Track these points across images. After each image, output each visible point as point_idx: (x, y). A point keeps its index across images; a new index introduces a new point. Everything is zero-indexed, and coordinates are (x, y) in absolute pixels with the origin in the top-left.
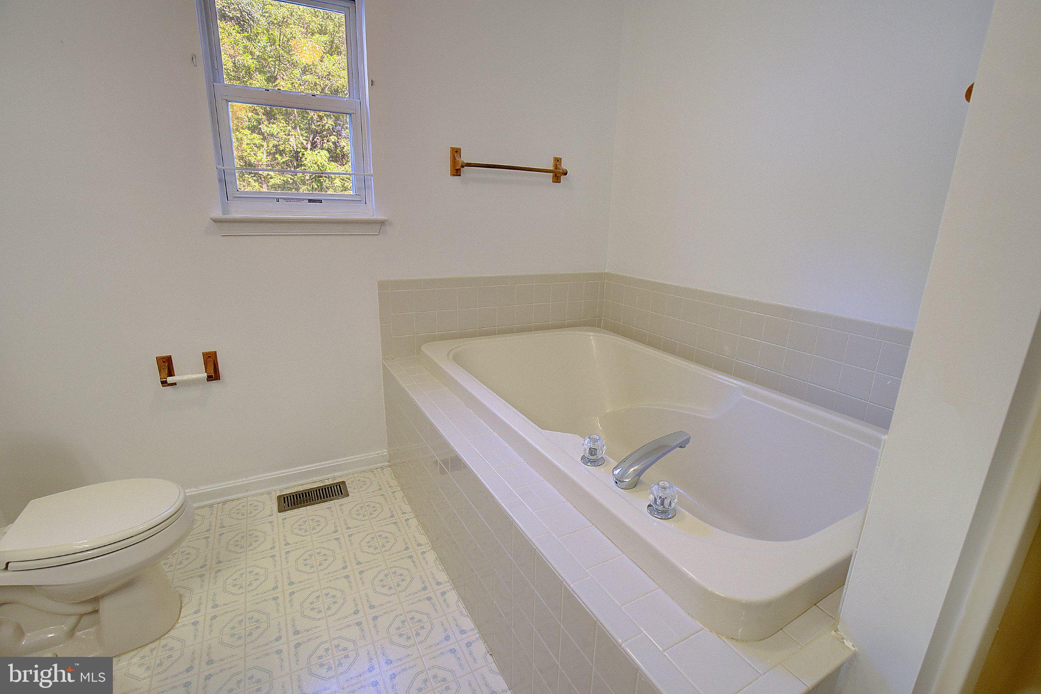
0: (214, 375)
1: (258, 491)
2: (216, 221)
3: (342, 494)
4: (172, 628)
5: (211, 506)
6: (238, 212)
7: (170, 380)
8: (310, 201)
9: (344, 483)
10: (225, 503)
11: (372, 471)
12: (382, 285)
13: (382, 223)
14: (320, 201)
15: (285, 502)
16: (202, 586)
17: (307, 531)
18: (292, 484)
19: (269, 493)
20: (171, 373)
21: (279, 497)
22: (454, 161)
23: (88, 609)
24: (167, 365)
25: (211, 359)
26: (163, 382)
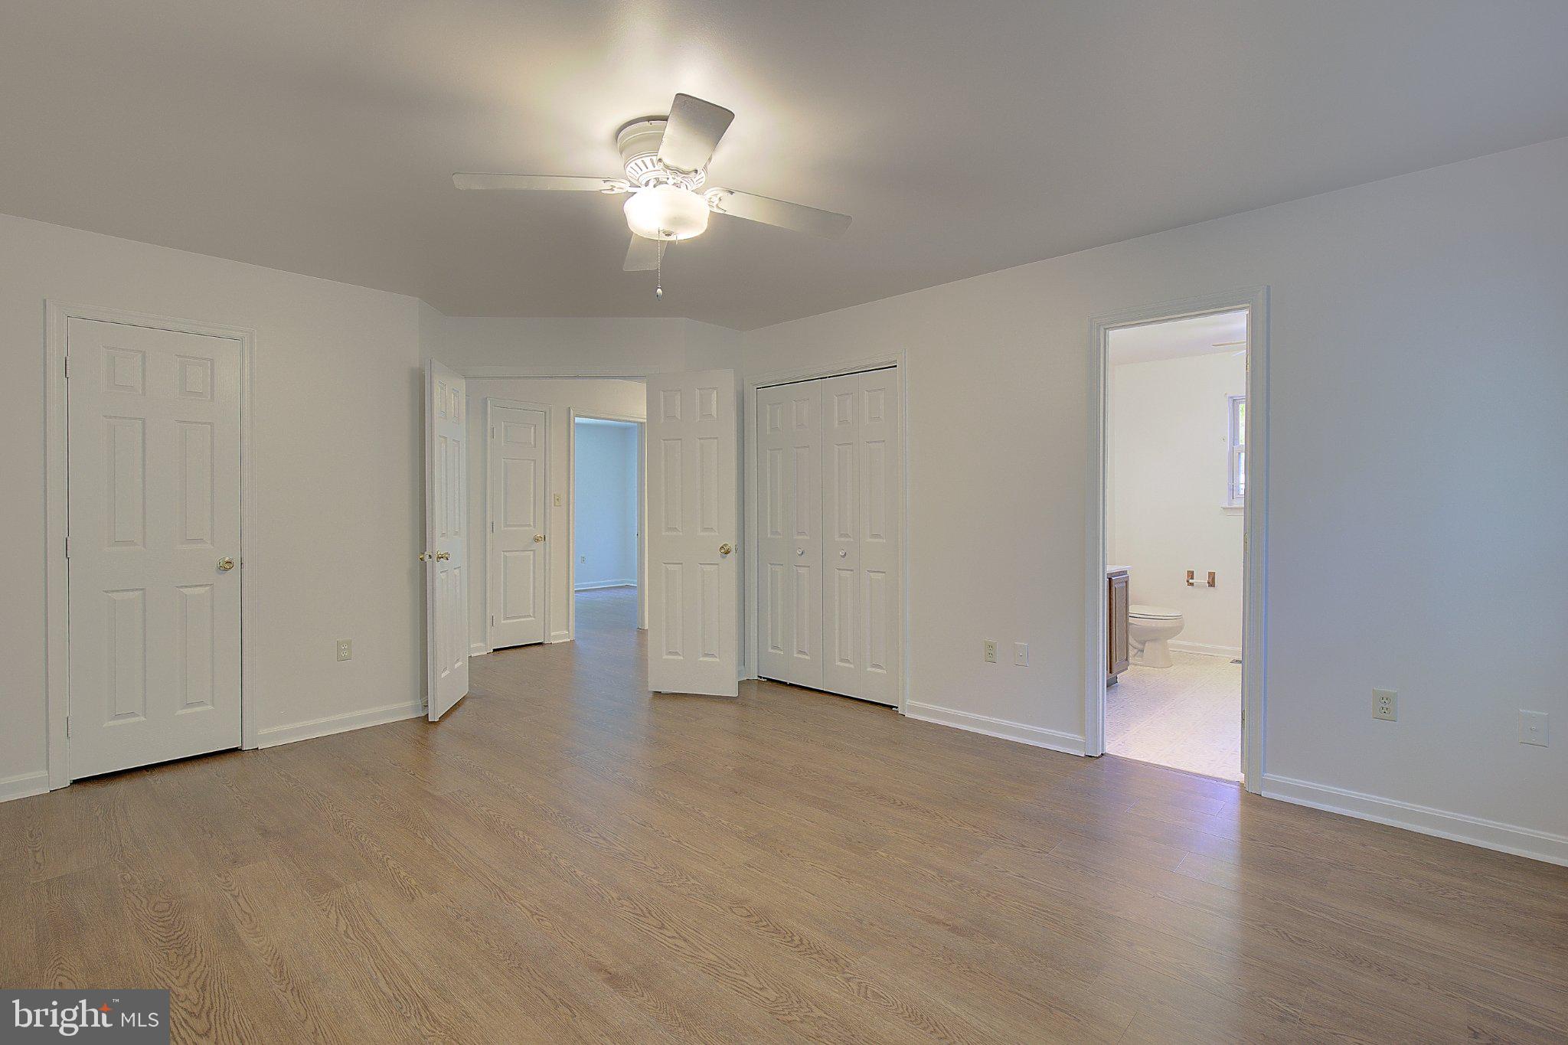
0: (1212, 584)
2: (1224, 508)
7: (1191, 581)
20: (1192, 578)
23: (1140, 646)
24: (1191, 575)
25: (1212, 576)
26: (1188, 581)
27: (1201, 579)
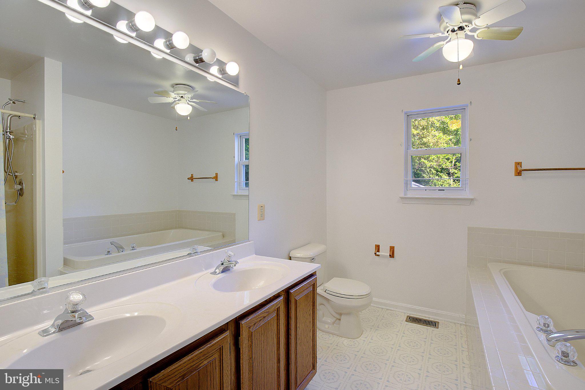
0: (392, 256)
1: (401, 311)
2: (401, 198)
3: (435, 326)
4: (358, 338)
5: (382, 309)
6: (410, 195)
7: (377, 253)
8: (439, 190)
9: (438, 322)
10: (387, 309)
11: (455, 323)
12: (469, 229)
13: (472, 200)
14: (444, 190)
15: (409, 319)
16: (370, 332)
17: (414, 333)
18: (415, 314)
19: (405, 313)
20: (378, 251)
21: (408, 316)
22: (516, 169)
23: (338, 317)
24: (378, 248)
25: (392, 249)
26: (375, 254)
27: (385, 252)
